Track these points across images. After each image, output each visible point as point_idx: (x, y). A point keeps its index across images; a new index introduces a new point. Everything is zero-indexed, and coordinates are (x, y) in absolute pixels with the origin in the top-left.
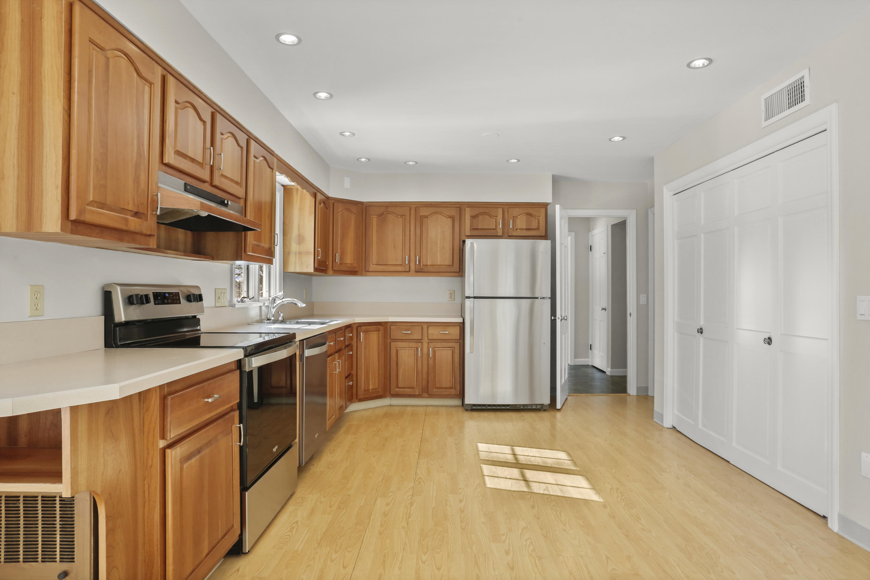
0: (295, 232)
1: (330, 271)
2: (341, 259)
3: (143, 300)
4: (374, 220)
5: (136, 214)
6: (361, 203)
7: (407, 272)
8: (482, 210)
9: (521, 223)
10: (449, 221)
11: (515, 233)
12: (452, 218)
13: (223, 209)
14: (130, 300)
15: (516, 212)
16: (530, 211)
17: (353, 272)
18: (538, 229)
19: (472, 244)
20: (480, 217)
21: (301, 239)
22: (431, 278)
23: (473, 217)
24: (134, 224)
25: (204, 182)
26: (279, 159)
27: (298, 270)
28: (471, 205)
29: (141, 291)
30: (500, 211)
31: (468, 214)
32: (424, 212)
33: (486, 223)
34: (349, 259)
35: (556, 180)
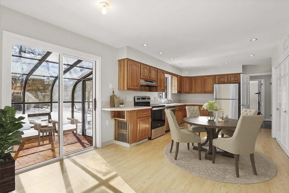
0: (173, 85)
1: (183, 93)
2: (185, 90)
3: (139, 99)
4: (193, 81)
5: (136, 86)
6: (190, 77)
7: (202, 93)
8: (221, 76)
9: (233, 79)
10: (212, 80)
11: (230, 82)
12: (213, 79)
13: (153, 83)
14: (137, 99)
15: (231, 76)
16: (235, 76)
17: (189, 93)
18: (238, 80)
19: (216, 86)
20: (221, 78)
21: (175, 86)
22: (209, 94)
23: (218, 78)
24: (136, 88)
25: (148, 79)
26: (166, 71)
27: (174, 93)
28: (218, 75)
29: (139, 97)
30: (226, 76)
31: (217, 78)
32: (205, 78)
33: (222, 80)
34: (187, 90)
35: (244, 67)
